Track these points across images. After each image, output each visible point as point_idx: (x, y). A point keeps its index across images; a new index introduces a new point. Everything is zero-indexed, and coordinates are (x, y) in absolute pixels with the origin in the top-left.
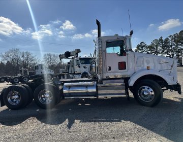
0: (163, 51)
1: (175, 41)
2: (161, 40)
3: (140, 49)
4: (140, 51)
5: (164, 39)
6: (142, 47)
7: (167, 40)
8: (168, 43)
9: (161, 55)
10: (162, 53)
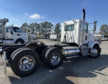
0: (37, 30)
1: (42, 26)
2: (36, 24)
3: (24, 27)
4: (24, 28)
5: (37, 24)
6: (26, 26)
7: (39, 25)
8: (39, 26)
9: (36, 32)
10: (36, 31)
